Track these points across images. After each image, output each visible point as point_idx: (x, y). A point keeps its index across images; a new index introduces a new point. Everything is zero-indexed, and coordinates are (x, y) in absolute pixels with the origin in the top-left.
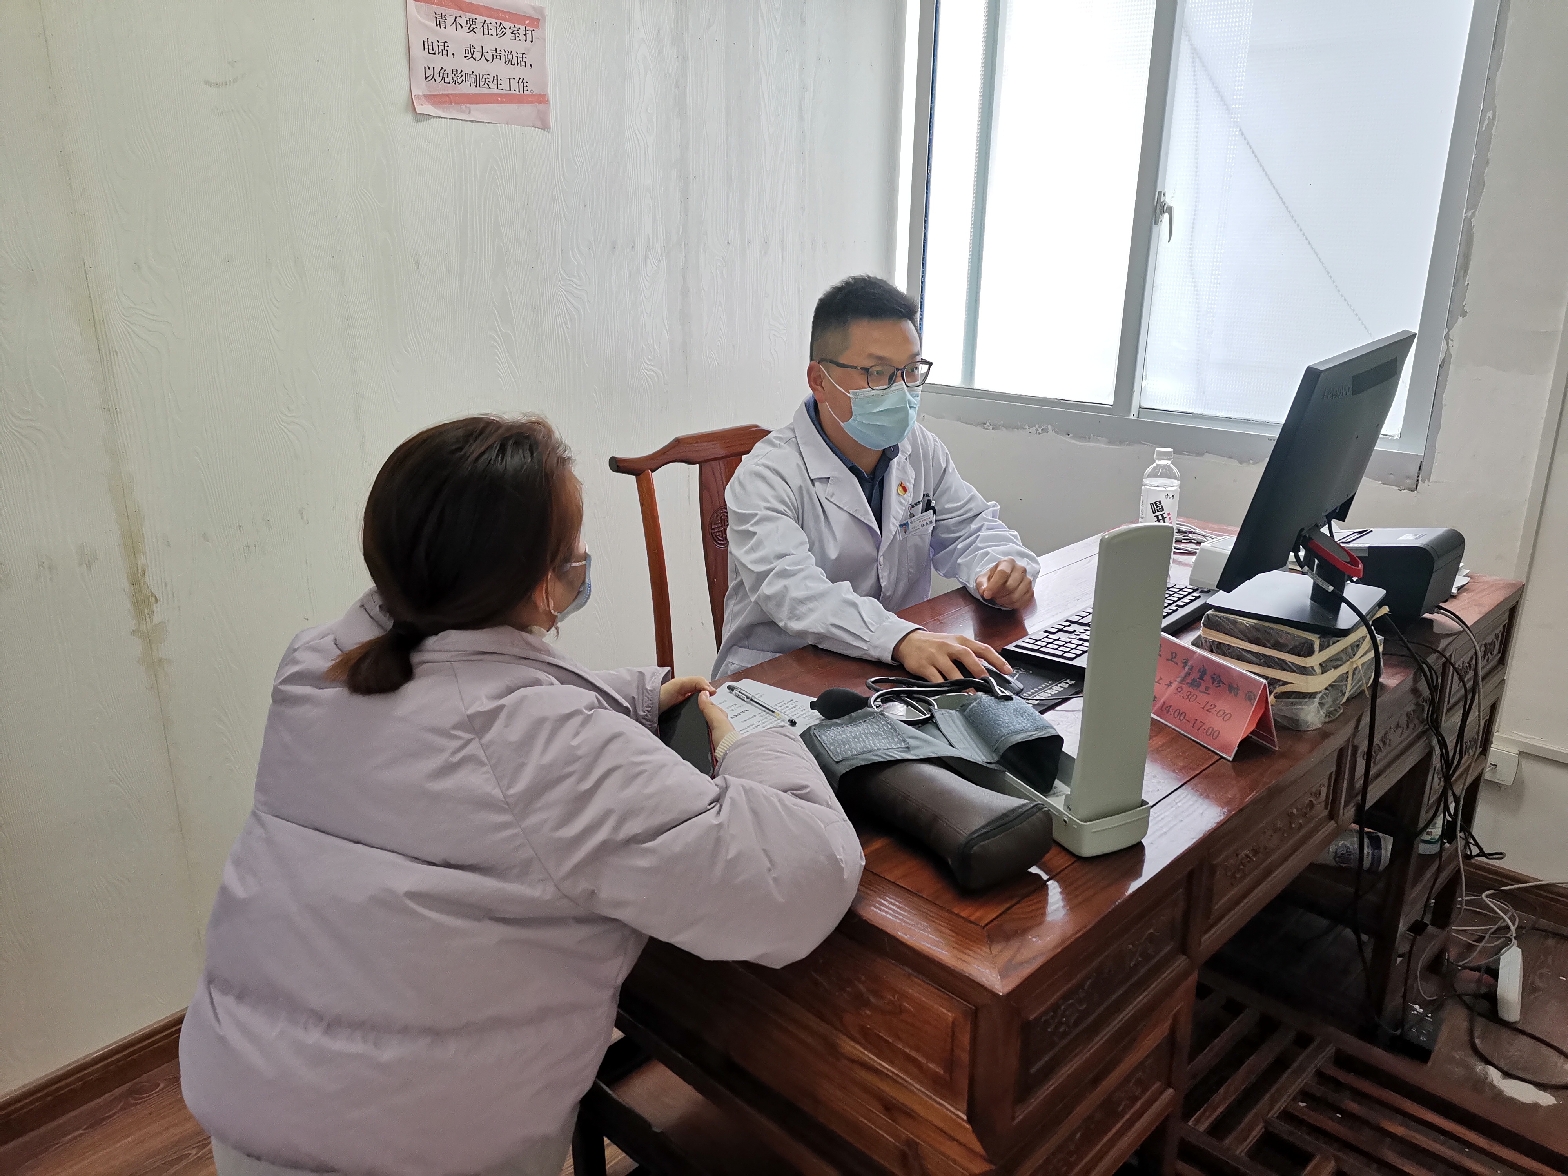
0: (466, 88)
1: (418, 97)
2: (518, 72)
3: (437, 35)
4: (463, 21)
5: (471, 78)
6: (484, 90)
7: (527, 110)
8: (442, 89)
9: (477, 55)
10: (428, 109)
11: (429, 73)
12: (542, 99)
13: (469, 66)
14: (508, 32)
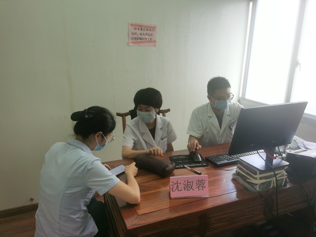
0: (140, 40)
1: (130, 42)
2: (150, 37)
3: (134, 31)
4: (140, 29)
5: (140, 39)
6: (143, 41)
7: (152, 44)
8: (135, 41)
9: (142, 34)
10: (132, 45)
11: (132, 38)
12: (155, 42)
13: (140, 36)
14: (149, 30)
